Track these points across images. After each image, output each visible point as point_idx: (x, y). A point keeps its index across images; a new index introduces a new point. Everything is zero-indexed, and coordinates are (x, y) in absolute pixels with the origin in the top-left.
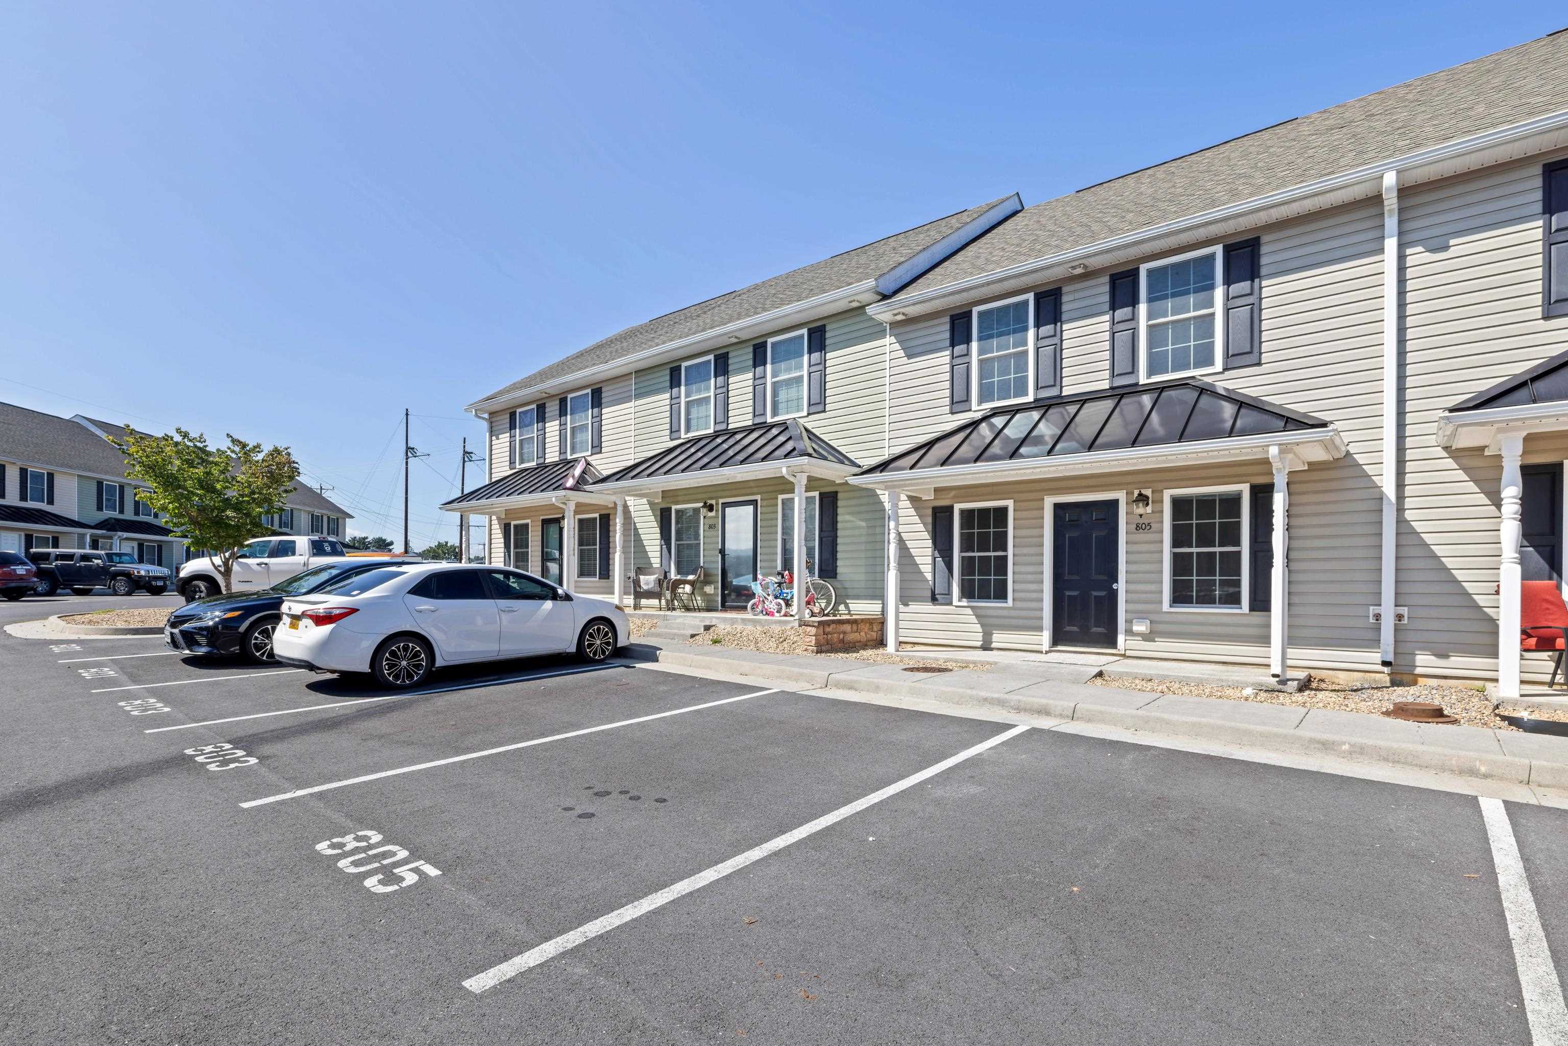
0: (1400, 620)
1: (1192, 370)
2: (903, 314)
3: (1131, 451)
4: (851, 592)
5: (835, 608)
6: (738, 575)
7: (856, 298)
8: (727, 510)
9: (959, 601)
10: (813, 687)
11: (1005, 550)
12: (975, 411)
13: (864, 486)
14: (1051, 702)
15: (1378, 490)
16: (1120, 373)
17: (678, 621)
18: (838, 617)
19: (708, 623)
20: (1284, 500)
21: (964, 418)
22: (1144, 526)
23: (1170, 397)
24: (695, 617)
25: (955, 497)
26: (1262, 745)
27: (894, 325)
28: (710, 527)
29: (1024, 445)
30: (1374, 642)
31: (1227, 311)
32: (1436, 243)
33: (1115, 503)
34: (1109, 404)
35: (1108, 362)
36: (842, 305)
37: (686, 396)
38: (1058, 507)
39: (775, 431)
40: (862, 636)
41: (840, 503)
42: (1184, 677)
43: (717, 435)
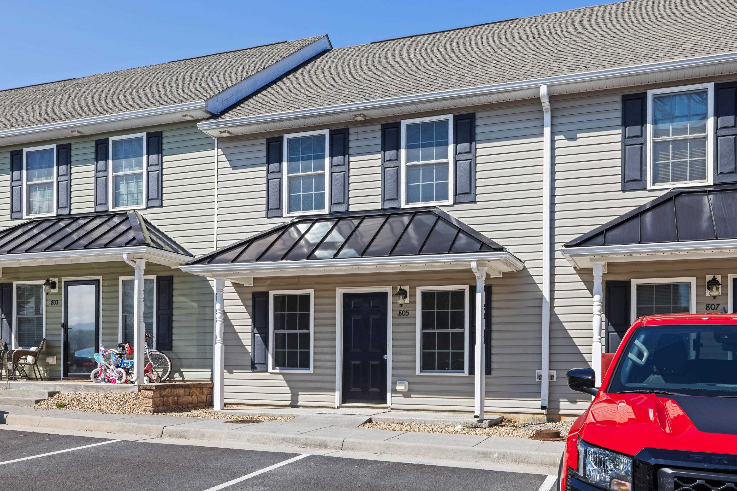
0: (551, 379)
1: (435, 201)
2: (229, 132)
3: (389, 259)
4: (184, 362)
5: (171, 376)
6: (80, 348)
7: (189, 113)
8: (70, 287)
9: (273, 369)
10: (150, 437)
11: (308, 328)
12: (285, 218)
13: (194, 274)
14: (328, 438)
15: (539, 293)
16: (388, 198)
17: (21, 388)
18: (174, 383)
19: (52, 390)
20: (482, 298)
21: (277, 222)
22: (404, 312)
23: (420, 220)
24: (39, 385)
25: (270, 285)
26: (452, 458)
27: (221, 139)
28: (53, 303)
29: (320, 248)
30: (537, 394)
31: (456, 162)
32: (570, 134)
33: (385, 295)
34: (381, 220)
35: (380, 189)
36: (178, 117)
37: (28, 180)
38: (346, 296)
39: (116, 220)
40: (194, 399)
41: (175, 286)
42: (423, 420)
43: (59, 218)
